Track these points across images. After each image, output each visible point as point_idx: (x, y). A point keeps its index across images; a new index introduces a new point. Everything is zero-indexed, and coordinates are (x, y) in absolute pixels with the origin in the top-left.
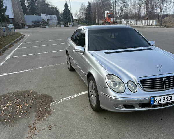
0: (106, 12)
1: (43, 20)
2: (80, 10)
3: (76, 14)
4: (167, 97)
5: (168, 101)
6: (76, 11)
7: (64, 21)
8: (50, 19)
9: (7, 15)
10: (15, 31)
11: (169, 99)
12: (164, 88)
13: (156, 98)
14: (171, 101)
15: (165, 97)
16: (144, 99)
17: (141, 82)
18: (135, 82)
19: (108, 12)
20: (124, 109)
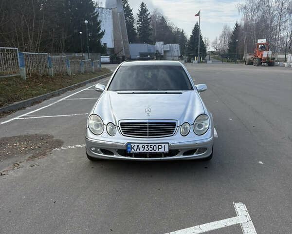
0: (260, 41)
1: (157, 51)
2: (221, 36)
3: (215, 43)
4: (148, 146)
5: (149, 151)
6: (215, 39)
7: (189, 55)
8: (168, 51)
9: (104, 44)
10: (100, 66)
11: (151, 149)
12: (147, 135)
13: (133, 145)
14: (153, 151)
15: (145, 145)
16: (119, 144)
17: (121, 125)
18: (115, 125)
19: (264, 41)
20: (102, 155)
